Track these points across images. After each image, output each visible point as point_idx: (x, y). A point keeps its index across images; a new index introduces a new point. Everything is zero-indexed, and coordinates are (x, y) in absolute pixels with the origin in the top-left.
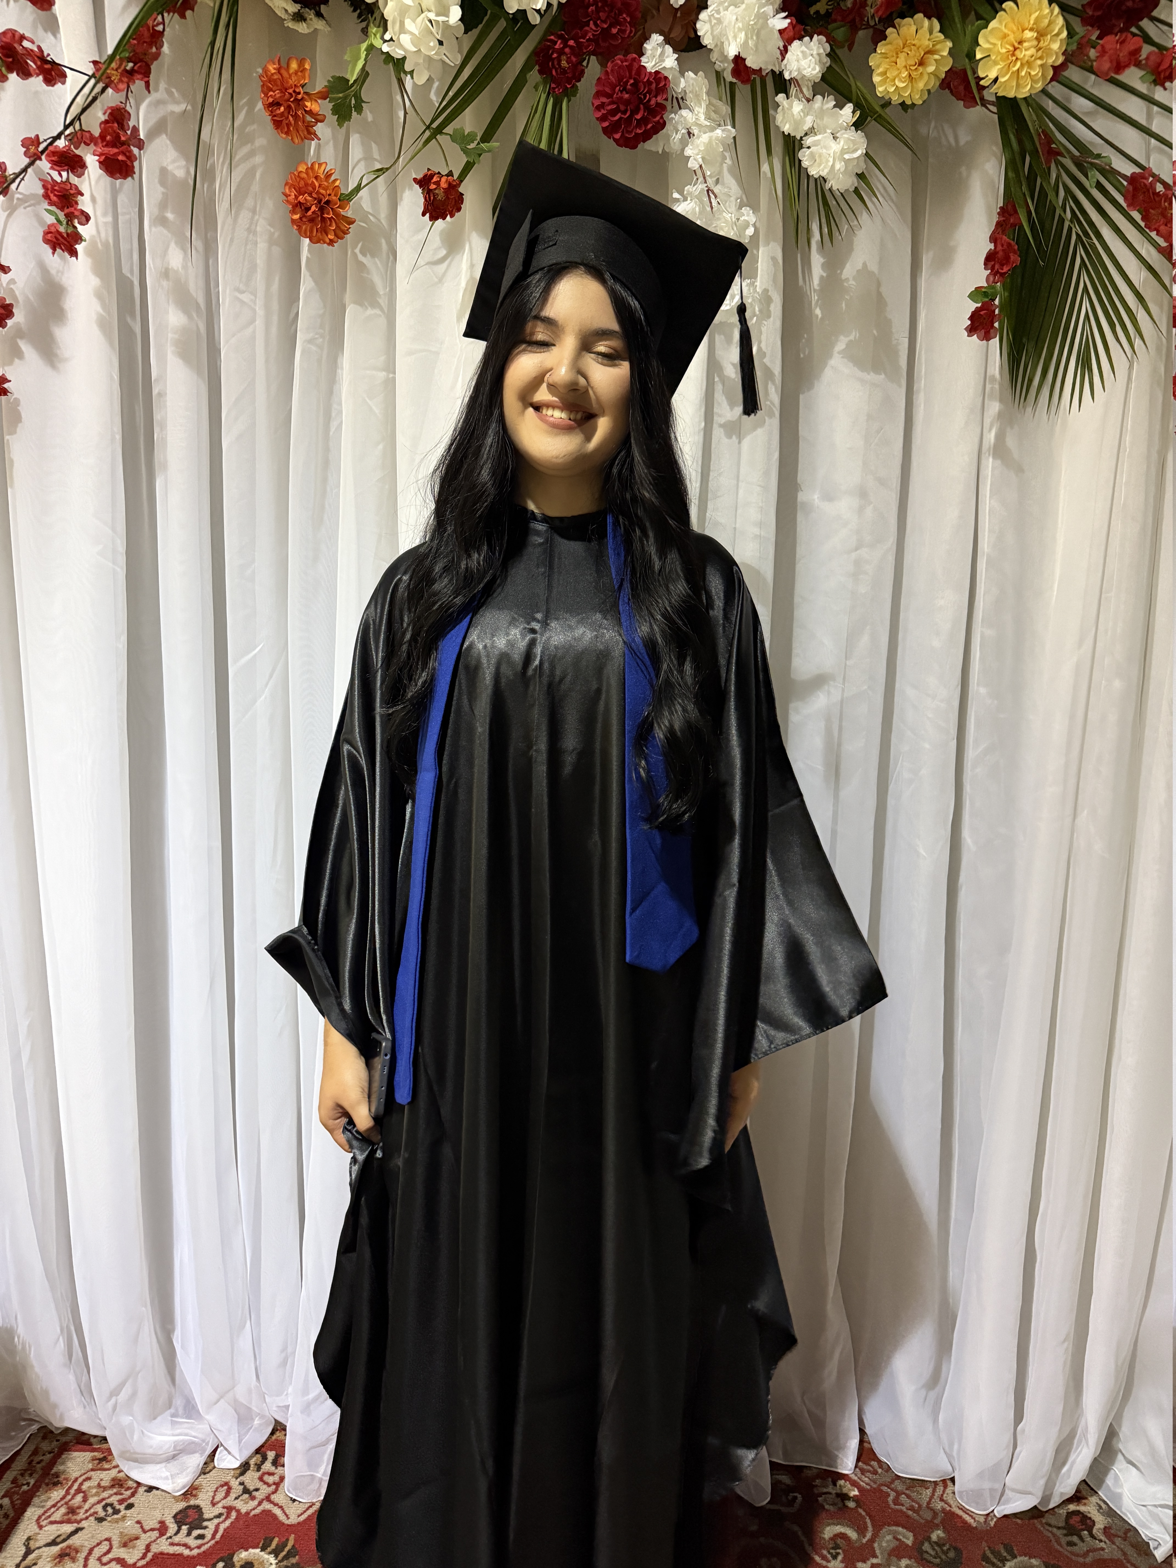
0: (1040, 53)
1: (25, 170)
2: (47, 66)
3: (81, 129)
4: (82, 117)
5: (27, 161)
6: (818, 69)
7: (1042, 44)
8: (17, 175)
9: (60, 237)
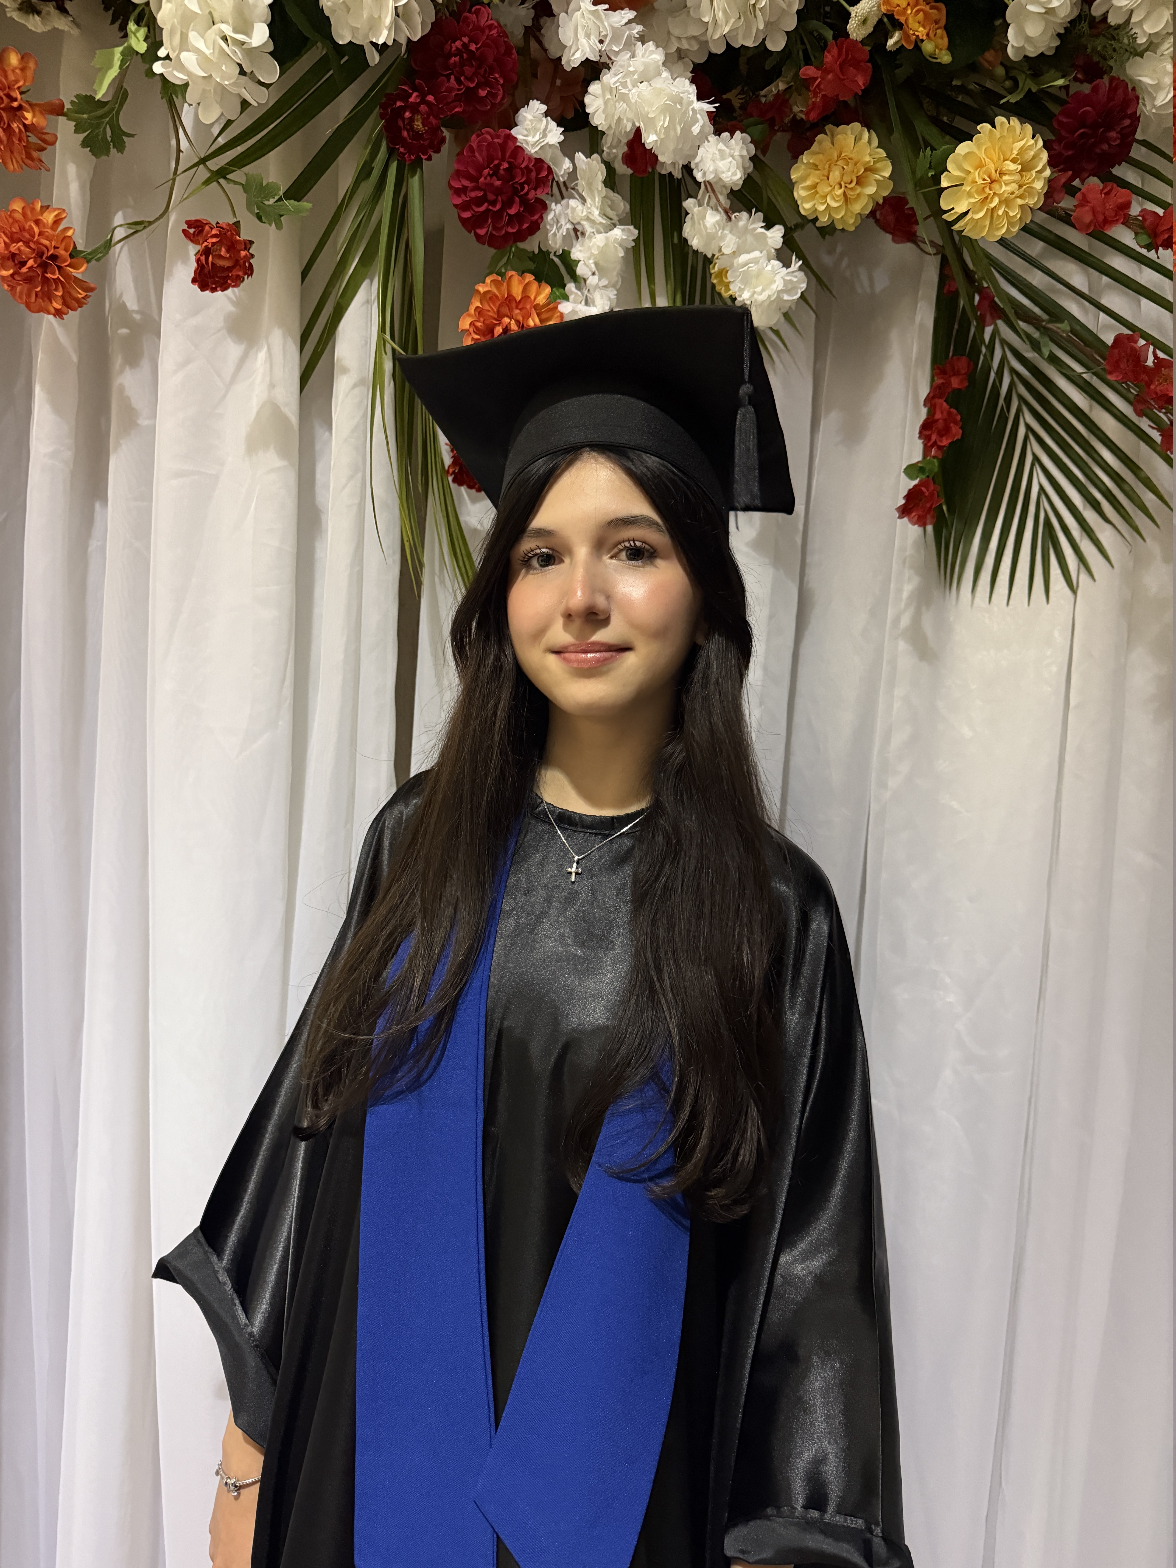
0: (1021, 191)
6: (738, 173)
7: (1024, 179)
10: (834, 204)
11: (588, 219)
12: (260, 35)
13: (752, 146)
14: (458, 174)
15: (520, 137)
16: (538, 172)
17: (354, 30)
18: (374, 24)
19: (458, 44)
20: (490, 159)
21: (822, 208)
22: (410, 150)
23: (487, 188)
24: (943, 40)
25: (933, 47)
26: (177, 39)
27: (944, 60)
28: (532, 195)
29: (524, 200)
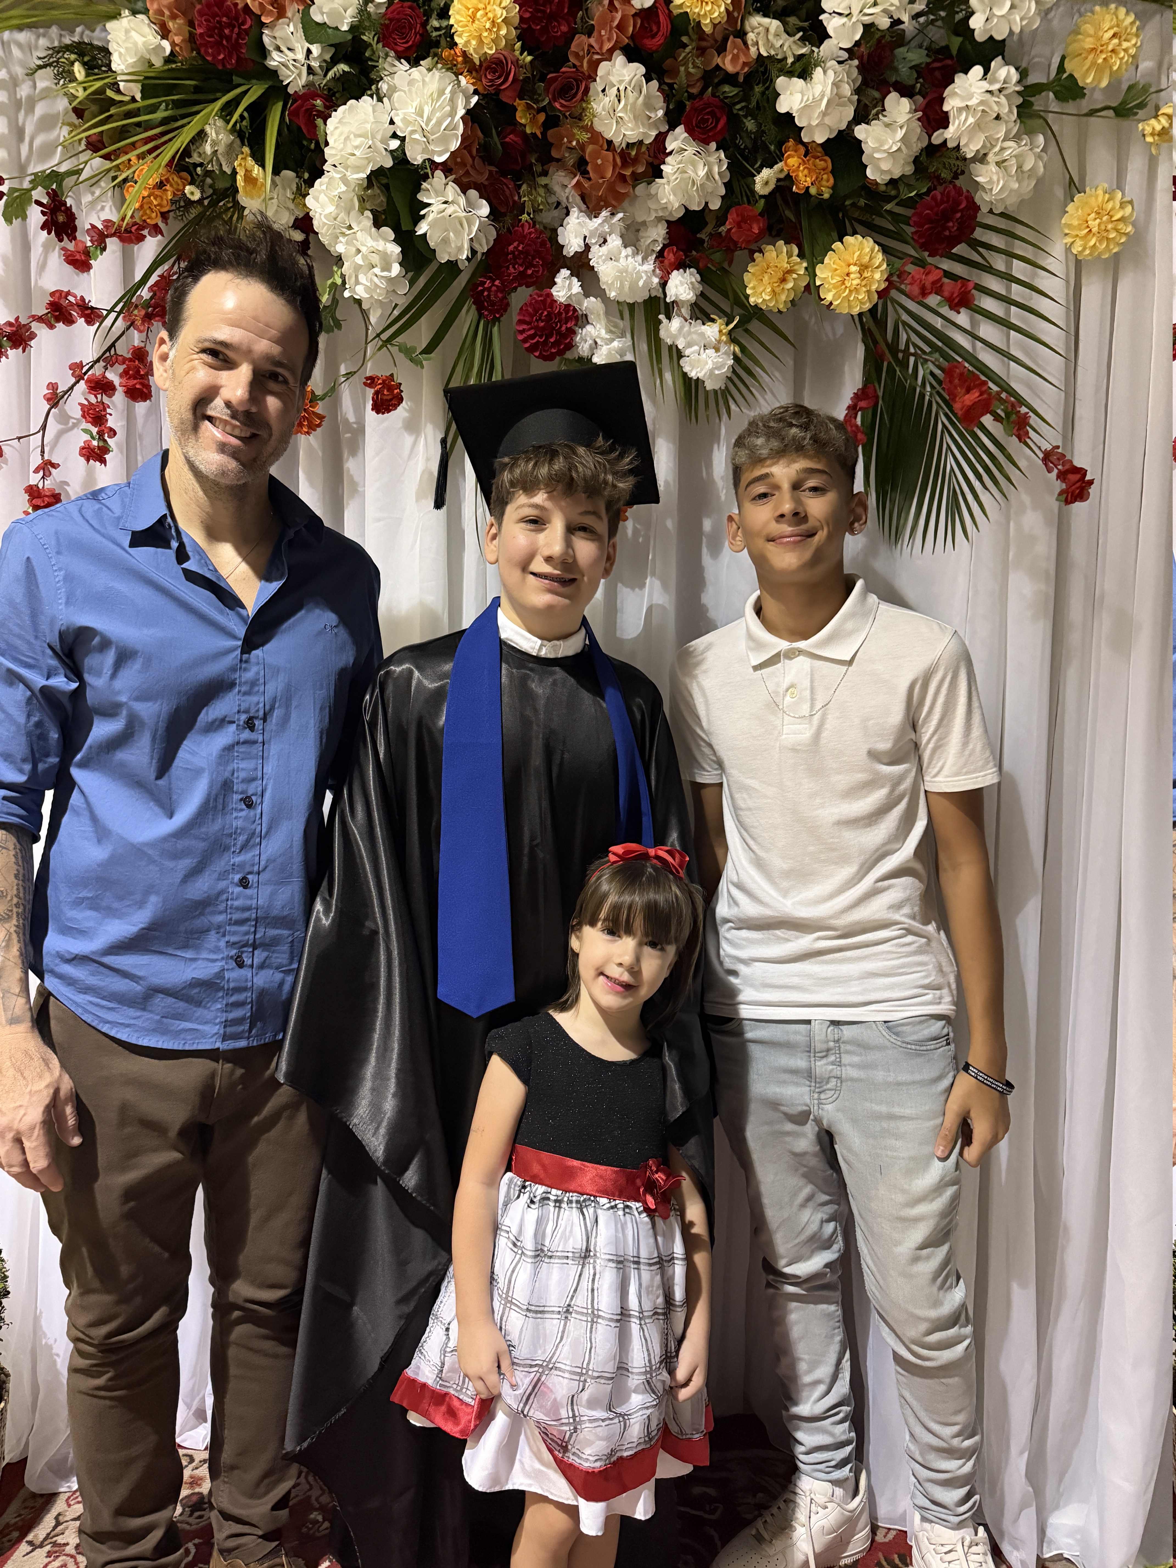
0: (864, 283)
1: (72, 388)
2: (87, 312)
3: (116, 353)
4: (116, 345)
5: (73, 380)
6: (692, 295)
7: (865, 275)
8: (66, 392)
9: (93, 450)
10: (767, 298)
11: (598, 337)
12: (396, 269)
13: (698, 276)
14: (520, 322)
15: (554, 294)
16: (567, 313)
17: (449, 254)
18: (460, 249)
19: (511, 248)
20: (536, 311)
21: (760, 301)
22: (491, 312)
23: (536, 328)
24: (828, 181)
25: (818, 189)
26: (353, 279)
27: (826, 196)
28: (563, 328)
29: (559, 332)
